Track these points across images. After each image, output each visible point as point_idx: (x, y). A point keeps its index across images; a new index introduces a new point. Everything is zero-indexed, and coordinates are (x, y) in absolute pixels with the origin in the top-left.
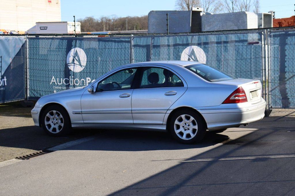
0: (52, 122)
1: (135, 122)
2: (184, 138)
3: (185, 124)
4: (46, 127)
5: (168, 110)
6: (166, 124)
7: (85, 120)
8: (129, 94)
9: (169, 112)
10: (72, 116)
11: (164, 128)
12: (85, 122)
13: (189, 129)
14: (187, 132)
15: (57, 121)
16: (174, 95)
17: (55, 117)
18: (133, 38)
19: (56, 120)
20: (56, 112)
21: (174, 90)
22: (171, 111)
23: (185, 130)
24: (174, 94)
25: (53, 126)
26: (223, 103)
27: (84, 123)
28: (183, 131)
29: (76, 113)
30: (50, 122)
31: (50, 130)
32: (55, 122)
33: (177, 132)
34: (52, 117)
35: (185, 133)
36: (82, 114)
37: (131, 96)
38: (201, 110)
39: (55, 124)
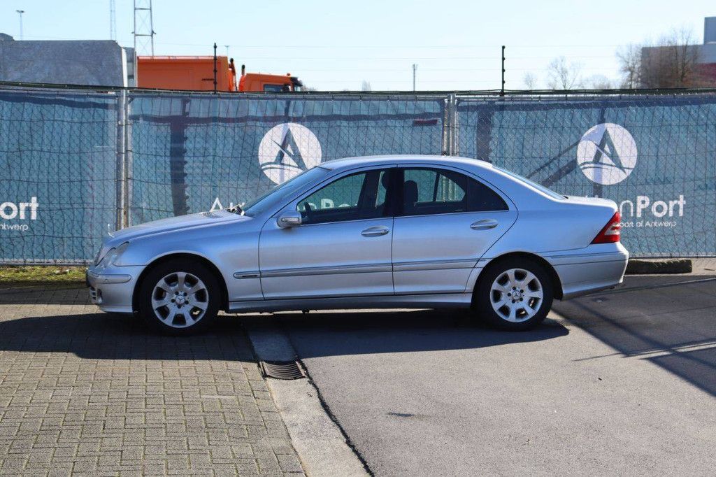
0: (173, 301)
1: (398, 289)
2: (512, 318)
3: (514, 288)
4: (155, 315)
5: (479, 260)
6: (472, 291)
7: (269, 292)
8: (386, 228)
9: (483, 264)
10: (233, 285)
11: (468, 299)
12: (266, 296)
13: (521, 299)
14: (519, 305)
15: (186, 297)
16: (491, 227)
17: (181, 289)
18: (132, 99)
19: (185, 294)
20: (187, 276)
21: (492, 217)
22: (487, 261)
23: (514, 301)
24: (491, 225)
25: (174, 311)
26: (592, 243)
27: (265, 299)
28: (509, 304)
29: (244, 277)
30: (166, 301)
31: (168, 321)
32: (183, 301)
33: (496, 306)
34: (172, 288)
35: (513, 308)
36: (261, 277)
37: (390, 232)
38: (552, 257)
39: (179, 306)
